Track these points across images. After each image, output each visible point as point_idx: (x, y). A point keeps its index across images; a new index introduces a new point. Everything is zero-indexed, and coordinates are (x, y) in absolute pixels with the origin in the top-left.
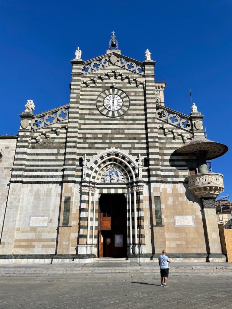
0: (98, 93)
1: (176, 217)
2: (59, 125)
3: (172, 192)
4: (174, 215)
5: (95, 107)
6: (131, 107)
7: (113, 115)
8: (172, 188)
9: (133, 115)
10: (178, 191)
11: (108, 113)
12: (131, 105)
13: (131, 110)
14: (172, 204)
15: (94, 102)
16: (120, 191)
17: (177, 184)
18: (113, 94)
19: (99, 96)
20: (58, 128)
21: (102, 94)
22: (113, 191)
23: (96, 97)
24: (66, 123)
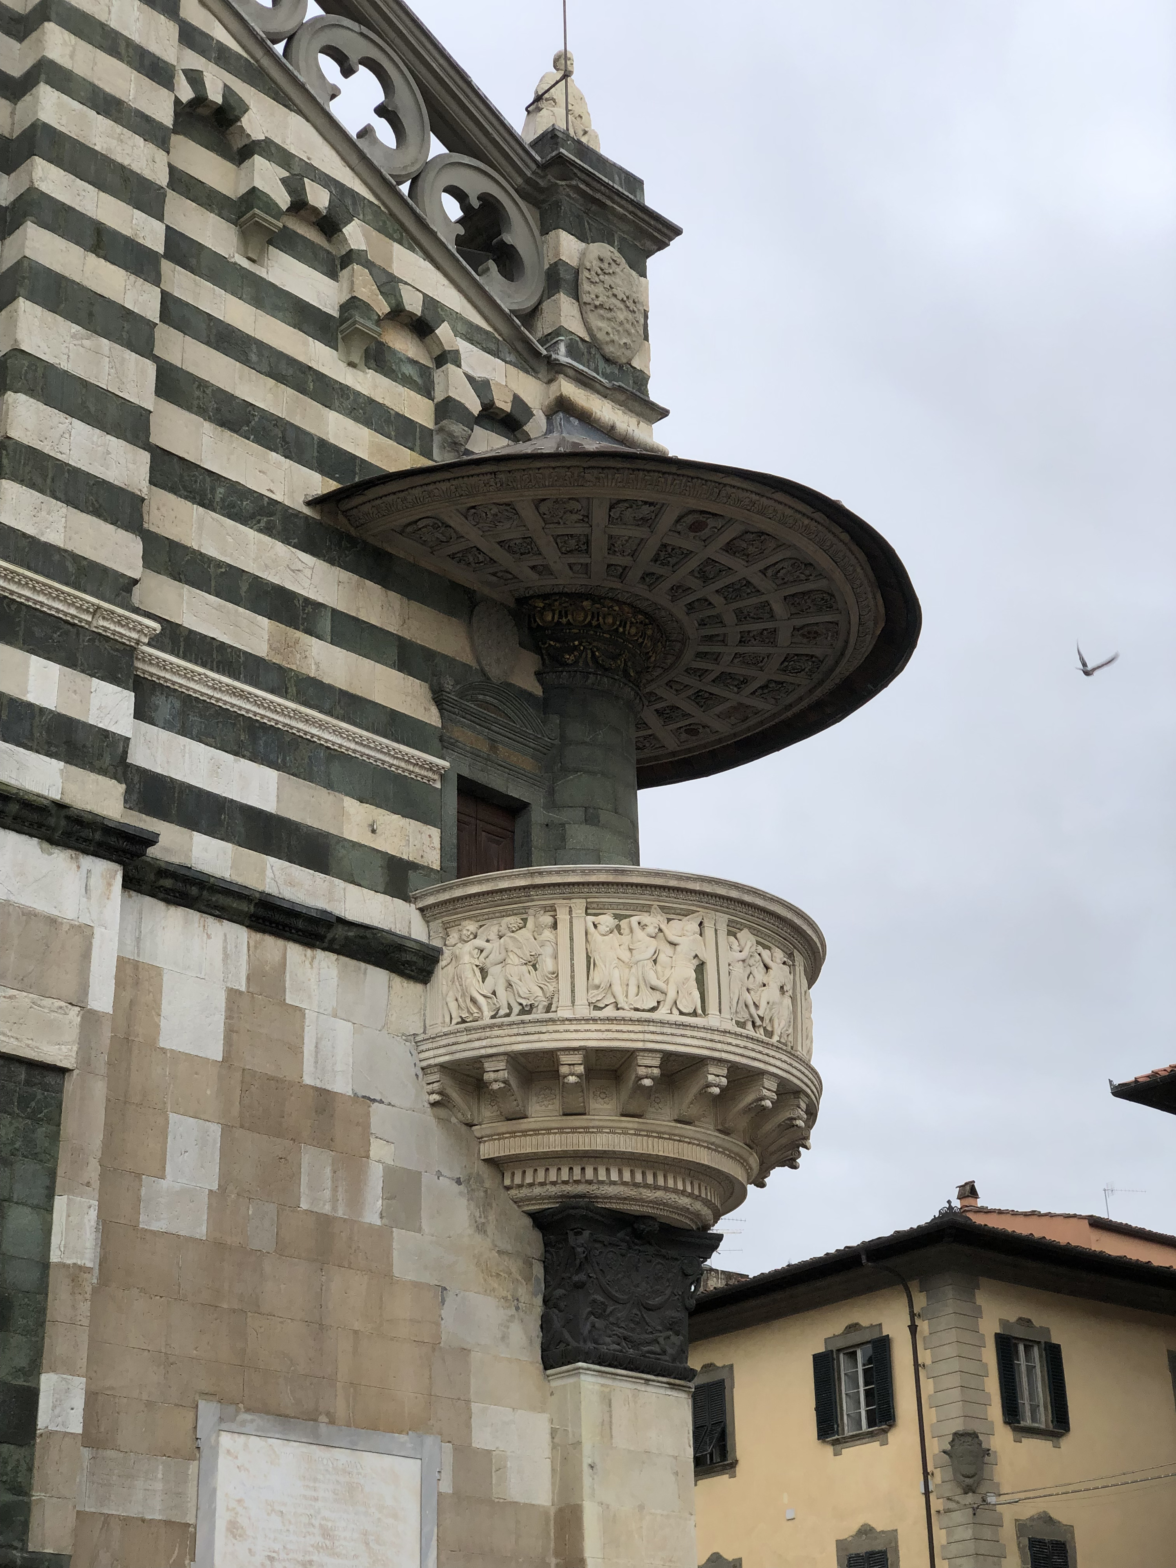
1: (226, 1440)
3: (216, 1052)
4: (208, 1410)
8: (233, 995)
10: (296, 1050)
14: (201, 1231)
17: (295, 952)
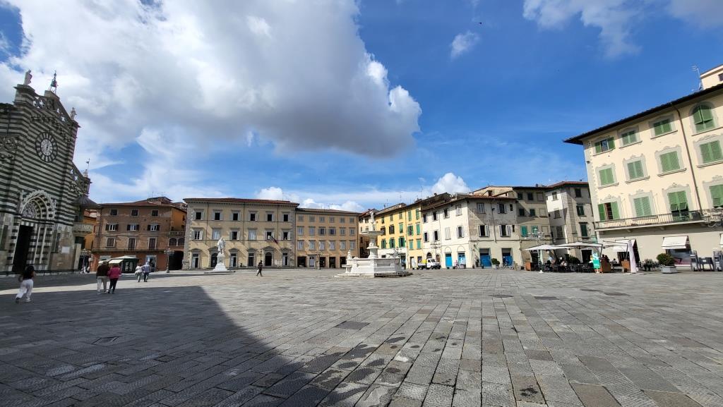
0: (38, 133)
1: (64, 247)
2: (7, 154)
5: (34, 146)
6: (57, 158)
7: (45, 159)
8: (66, 228)
9: (57, 164)
11: (42, 156)
12: (57, 155)
13: (57, 160)
15: (34, 140)
16: (32, 225)
18: (48, 139)
19: (38, 136)
20: (5, 157)
21: (41, 136)
22: (27, 224)
23: (36, 136)
24: (12, 153)
